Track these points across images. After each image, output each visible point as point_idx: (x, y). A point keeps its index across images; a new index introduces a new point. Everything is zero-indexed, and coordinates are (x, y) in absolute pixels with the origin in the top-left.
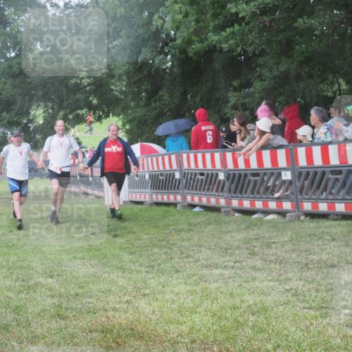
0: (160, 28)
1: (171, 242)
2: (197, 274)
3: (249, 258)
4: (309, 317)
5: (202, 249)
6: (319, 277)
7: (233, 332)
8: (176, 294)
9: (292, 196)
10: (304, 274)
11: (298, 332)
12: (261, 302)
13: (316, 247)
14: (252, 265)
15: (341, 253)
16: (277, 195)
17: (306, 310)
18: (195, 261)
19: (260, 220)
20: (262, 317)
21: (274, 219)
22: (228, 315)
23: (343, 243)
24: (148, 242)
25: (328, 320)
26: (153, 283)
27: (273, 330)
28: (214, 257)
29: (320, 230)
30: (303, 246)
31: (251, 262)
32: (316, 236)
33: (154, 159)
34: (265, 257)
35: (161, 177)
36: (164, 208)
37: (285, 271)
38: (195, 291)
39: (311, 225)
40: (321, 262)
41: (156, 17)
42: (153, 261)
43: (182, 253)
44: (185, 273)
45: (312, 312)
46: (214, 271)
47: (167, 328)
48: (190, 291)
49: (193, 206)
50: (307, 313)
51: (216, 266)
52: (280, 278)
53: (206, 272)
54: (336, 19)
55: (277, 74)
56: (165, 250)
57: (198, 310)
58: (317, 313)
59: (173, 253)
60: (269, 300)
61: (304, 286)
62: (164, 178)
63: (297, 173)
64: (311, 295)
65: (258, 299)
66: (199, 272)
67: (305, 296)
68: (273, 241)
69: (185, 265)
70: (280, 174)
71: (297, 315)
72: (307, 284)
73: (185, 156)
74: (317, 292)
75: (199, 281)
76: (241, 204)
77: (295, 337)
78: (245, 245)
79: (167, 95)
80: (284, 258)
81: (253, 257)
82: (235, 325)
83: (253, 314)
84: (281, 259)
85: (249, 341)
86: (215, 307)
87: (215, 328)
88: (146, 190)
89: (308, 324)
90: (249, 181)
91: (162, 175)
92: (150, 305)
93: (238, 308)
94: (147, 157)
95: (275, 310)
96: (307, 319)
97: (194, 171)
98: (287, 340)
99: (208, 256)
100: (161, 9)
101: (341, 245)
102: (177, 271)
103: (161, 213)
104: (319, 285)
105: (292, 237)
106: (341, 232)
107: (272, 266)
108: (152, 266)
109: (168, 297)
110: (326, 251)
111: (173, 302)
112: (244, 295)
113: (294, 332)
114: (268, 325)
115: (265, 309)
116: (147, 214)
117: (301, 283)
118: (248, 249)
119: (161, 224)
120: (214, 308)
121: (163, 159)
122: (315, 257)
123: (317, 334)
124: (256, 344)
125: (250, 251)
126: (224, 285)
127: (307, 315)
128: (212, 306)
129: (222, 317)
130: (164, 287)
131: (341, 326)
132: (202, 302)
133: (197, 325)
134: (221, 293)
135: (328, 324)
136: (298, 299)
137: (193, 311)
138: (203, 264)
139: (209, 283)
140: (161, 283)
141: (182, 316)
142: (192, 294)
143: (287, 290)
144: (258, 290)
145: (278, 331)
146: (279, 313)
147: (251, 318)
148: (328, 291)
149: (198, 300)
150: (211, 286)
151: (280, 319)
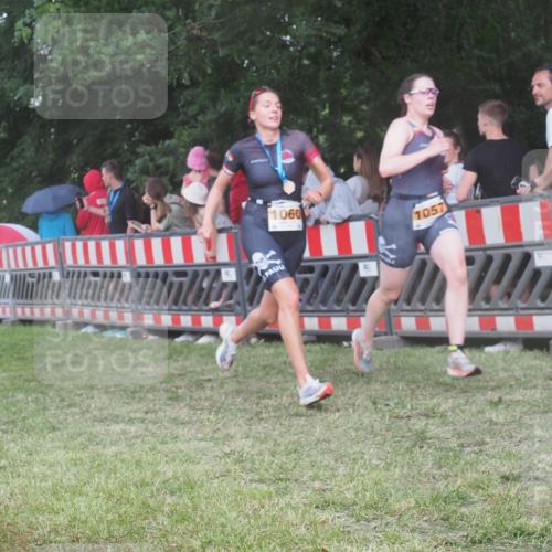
0: (26, 41)
2: (85, 433)
3: (169, 405)
4: (258, 496)
5: (95, 392)
6: (277, 432)
7: (139, 523)
8: (51, 465)
9: (238, 308)
10: (253, 427)
11: (241, 518)
12: (184, 473)
13: (273, 386)
14: (173, 416)
17: (254, 485)
18: (83, 413)
19: (187, 344)
20: (185, 497)
21: (209, 343)
22: (133, 496)
24: (6, 383)
25: (287, 498)
26: (13, 449)
27: (202, 518)
28: (114, 405)
29: (281, 359)
30: (254, 385)
31: (171, 412)
32: (273, 368)
33: (19, 250)
34: (194, 403)
35: (29, 280)
36: (34, 329)
37: (224, 425)
38: (81, 460)
39: (267, 352)
40: (280, 409)
41: (19, 24)
42: (15, 413)
43: (63, 400)
44: (65, 432)
45: (264, 487)
46: (112, 428)
47: (34, 520)
48: (72, 460)
50: (256, 488)
51: (116, 419)
52: (216, 436)
53: (99, 428)
55: (214, 117)
56: (34, 396)
57: (84, 489)
58: (271, 489)
59: (48, 400)
60: (197, 471)
61: (253, 446)
62: (35, 280)
63: (245, 271)
64: (263, 461)
65: (180, 470)
66: (88, 430)
67: (253, 463)
68: (206, 377)
69: (66, 419)
70: (218, 273)
71: (240, 492)
72: (258, 444)
73: (68, 245)
74: (273, 456)
75: (87, 443)
76: (157, 320)
77: (235, 527)
78: (164, 385)
79: (32, 149)
80: (223, 403)
81: (175, 404)
82: (143, 511)
83: (172, 494)
84: (219, 404)
85: (164, 536)
86: (112, 485)
87: (110, 517)
88: (6, 301)
89: (257, 506)
90: (171, 284)
91: (31, 276)
92: (8, 484)
93: (147, 484)
94: (7, 247)
95: (207, 485)
96: (255, 499)
97: (83, 270)
98: (223, 532)
99: (104, 404)
100: (27, 12)
102: (54, 429)
104: (276, 444)
105: (236, 371)
107: (204, 416)
108: (13, 422)
109: (36, 470)
110: (289, 392)
111: (44, 478)
112: (159, 464)
113: (235, 519)
114: (195, 509)
115: (191, 485)
116: (7, 339)
117: (249, 442)
118: (167, 391)
119: (28, 354)
120: (110, 486)
121: (33, 250)
122: (271, 402)
123: (269, 522)
124: (175, 540)
125: (170, 395)
126: (127, 449)
127: (255, 492)
128: (107, 483)
129: (123, 500)
130: (31, 454)
131: (308, 508)
132: (91, 476)
133: (81, 513)
134: (123, 461)
135: (288, 505)
136: (243, 468)
137: (76, 491)
138: (95, 416)
139: (104, 447)
140: (26, 447)
141: (58, 500)
142: (76, 465)
143: (226, 454)
144: (181, 455)
145: (209, 519)
146: (212, 491)
147: (169, 500)
148: (290, 453)
149: (85, 473)
150: (106, 451)
151: (214, 500)
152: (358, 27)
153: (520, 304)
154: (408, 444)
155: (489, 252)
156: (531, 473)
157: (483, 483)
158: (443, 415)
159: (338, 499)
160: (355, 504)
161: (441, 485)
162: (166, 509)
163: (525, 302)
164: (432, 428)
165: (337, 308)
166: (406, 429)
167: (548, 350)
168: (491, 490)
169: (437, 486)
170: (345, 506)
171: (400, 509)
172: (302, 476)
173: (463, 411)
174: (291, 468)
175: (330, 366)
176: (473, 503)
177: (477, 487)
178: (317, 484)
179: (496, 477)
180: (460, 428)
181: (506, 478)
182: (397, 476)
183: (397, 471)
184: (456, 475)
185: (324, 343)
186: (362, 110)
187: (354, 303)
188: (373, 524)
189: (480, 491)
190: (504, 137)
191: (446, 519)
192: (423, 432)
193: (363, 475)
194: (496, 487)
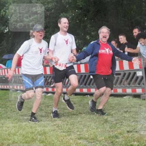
0: (4, 15)
1: (7, 105)
2: (17, 119)
3: (40, 112)
4: (63, 136)
6: (68, 119)
8: (8, 127)
11: (58, 142)
12: (43, 130)
14: (41, 115)
15: (77, 109)
16: (52, 86)
17: (62, 133)
18: (17, 114)
19: (45, 96)
20: (43, 136)
21: (51, 95)
22: (29, 136)
23: (78, 105)
25: (70, 137)
28: (25, 111)
30: (62, 106)
33: (1, 70)
34: (46, 111)
35: (3, 78)
36: (4, 91)
38: (16, 126)
40: (69, 113)
41: (2, 11)
43: (12, 110)
44: (12, 119)
45: (64, 134)
46: (24, 118)
47: (3, 142)
48: (14, 126)
49: (17, 90)
50: (62, 134)
51: (26, 115)
52: (52, 120)
53: (21, 118)
54: (76, 14)
56: (4, 109)
57: (17, 134)
58: (66, 134)
59: (8, 110)
60: (47, 129)
61: (62, 123)
62: (5, 79)
64: (64, 127)
65: (42, 129)
67: (61, 127)
68: (50, 104)
69: (12, 115)
71: (58, 135)
72: (63, 122)
74: (67, 125)
75: (18, 122)
77: (56, 144)
79: (6, 43)
82: (32, 140)
83: (40, 135)
87: (23, 141)
89: (62, 139)
91: (4, 77)
93: (33, 133)
95: (49, 133)
96: (62, 137)
97: (17, 76)
100: (4, 8)
101: (78, 106)
102: (9, 118)
103: (3, 93)
104: (68, 122)
106: (78, 101)
107: (49, 115)
109: (4, 129)
111: (6, 131)
112: (37, 127)
113: (56, 142)
114: (46, 139)
115: (45, 133)
117: (61, 122)
119: (3, 98)
120: (24, 133)
121: (5, 70)
122: (67, 111)
123: (65, 143)
125: (40, 109)
126: (28, 123)
127: (62, 135)
128: (23, 132)
129: (27, 137)
130: (3, 125)
131: (76, 139)
132: (19, 130)
133: (16, 140)
134: (27, 126)
135: (71, 138)
136: (59, 129)
137: (15, 134)
138: (20, 115)
139: (22, 123)
140: (2, 123)
141: (10, 137)
142: (15, 127)
143: (55, 125)
144: (43, 125)
145: (50, 142)
146: (51, 135)
147: (39, 137)
148: (71, 125)
149: (17, 130)
150: (23, 124)
151: (51, 137)
152: (91, 12)
153: (133, 86)
154: (103, 122)
155: (125, 72)
156: (135, 130)
157: (122, 133)
158: (112, 115)
159: (84, 137)
160: (88, 138)
161: (111, 133)
162: (38, 139)
163: (134, 85)
164: (109, 118)
165: (85, 86)
166: (102, 118)
167: (140, 98)
168: (124, 135)
169: (110, 134)
170: (86, 139)
171: (100, 140)
172: (75, 131)
173: (117, 114)
174: (71, 129)
175: (83, 102)
176: (119, 138)
177: (120, 134)
178: (78, 133)
179: (126, 131)
180: (116, 118)
181: (128, 132)
182: (99, 131)
183: (100, 130)
184: (115, 131)
185: (81, 95)
186: (92, 34)
187: (89, 85)
188: (93, 144)
189: (121, 135)
190: (127, 42)
191: (112, 142)
192: (107, 119)
193: (90, 131)
194: (125, 134)
